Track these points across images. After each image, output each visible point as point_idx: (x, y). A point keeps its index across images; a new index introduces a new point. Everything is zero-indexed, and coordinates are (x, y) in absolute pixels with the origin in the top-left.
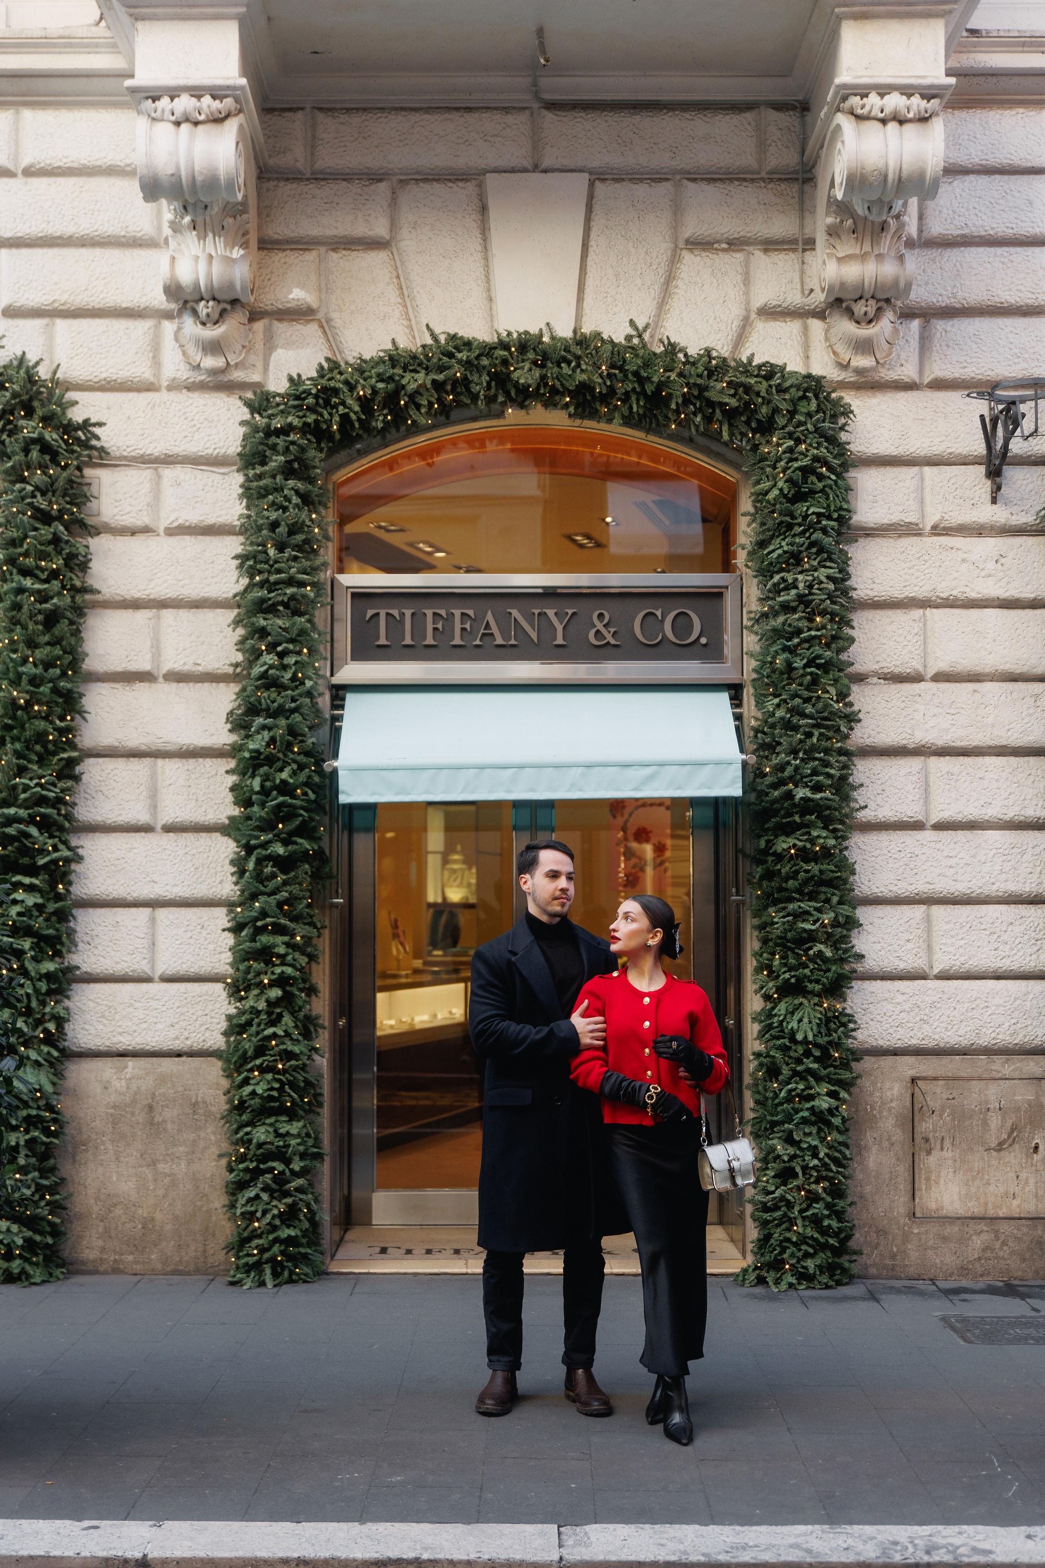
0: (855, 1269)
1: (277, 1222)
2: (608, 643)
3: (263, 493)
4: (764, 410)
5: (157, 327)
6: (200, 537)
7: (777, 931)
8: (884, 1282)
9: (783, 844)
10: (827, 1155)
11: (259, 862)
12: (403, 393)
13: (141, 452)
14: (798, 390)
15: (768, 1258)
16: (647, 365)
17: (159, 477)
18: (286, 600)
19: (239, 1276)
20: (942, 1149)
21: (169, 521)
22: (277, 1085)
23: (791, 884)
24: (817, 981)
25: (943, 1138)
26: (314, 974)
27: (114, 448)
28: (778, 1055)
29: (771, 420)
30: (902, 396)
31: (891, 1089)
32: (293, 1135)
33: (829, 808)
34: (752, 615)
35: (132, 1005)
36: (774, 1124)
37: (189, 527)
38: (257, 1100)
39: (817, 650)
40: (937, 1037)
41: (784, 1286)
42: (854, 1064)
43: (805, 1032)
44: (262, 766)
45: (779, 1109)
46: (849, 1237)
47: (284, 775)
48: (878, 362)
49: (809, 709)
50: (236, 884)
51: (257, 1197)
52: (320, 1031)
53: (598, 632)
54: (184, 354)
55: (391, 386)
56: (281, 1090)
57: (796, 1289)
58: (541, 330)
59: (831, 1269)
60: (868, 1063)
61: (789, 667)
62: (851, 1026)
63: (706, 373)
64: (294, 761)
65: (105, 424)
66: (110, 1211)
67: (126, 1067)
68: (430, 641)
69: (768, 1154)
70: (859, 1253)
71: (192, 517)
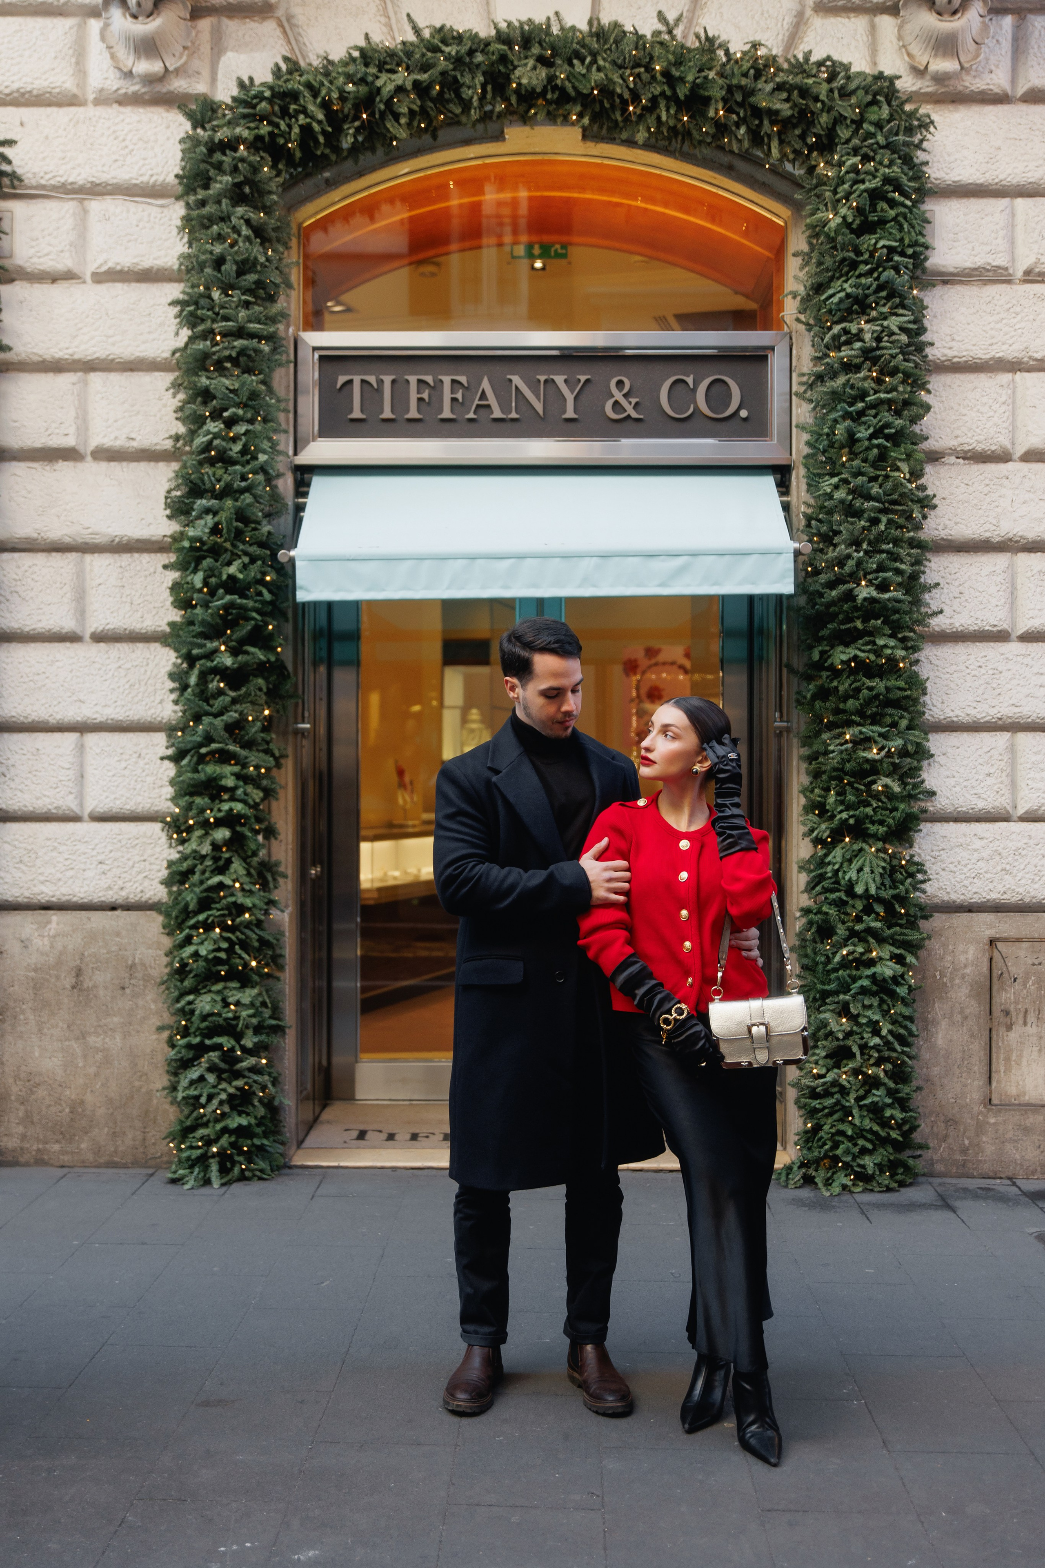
0: (919, 1165)
1: (226, 1109)
2: (629, 416)
3: (207, 222)
4: (824, 119)
5: (82, 27)
6: (134, 285)
7: (834, 760)
8: (954, 1181)
9: (841, 655)
10: (890, 1032)
11: (204, 677)
12: (378, 99)
13: (62, 180)
14: (867, 93)
15: (816, 1154)
16: (678, 63)
17: (85, 211)
18: (234, 354)
19: (181, 1172)
20: (1025, 1024)
21: (96, 265)
22: (225, 945)
23: (851, 704)
24: (881, 823)
25: (1026, 1012)
26: (275, 813)
27: (30, 175)
28: (832, 911)
29: (831, 133)
30: (991, 111)
31: (965, 952)
32: (244, 1005)
33: (897, 611)
34: (805, 379)
35: (55, 848)
36: (825, 994)
37: (121, 272)
38: (201, 963)
39: (886, 416)
40: (1021, 890)
41: (836, 1189)
42: (922, 923)
43: (867, 884)
44: (204, 558)
45: (833, 976)
46: (914, 1128)
47: (232, 569)
48: (962, 68)
49: (875, 490)
50: (176, 702)
51: (202, 1078)
52: (281, 881)
53: (616, 403)
54: (113, 56)
55: (363, 89)
56: (230, 951)
57: (851, 1192)
58: (548, 19)
59: (893, 1166)
60: (938, 921)
61: (852, 439)
62: (920, 876)
63: (752, 71)
64: (246, 553)
65: (15, 142)
66: (32, 1092)
67: (49, 922)
68: (413, 413)
69: (818, 1029)
70: (924, 1147)
71: (124, 259)
